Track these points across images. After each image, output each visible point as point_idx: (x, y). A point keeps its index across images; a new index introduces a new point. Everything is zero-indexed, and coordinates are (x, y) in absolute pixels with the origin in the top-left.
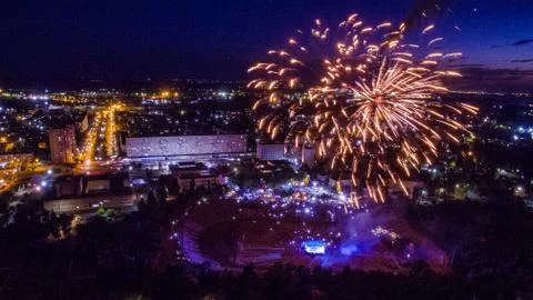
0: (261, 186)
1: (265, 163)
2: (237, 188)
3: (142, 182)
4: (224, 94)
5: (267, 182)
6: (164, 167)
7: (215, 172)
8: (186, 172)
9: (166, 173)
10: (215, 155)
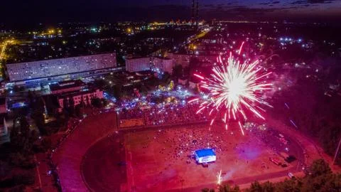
0: (136, 96)
1: (133, 74)
2: (114, 100)
3: (22, 104)
4: (94, 30)
5: (140, 91)
6: (45, 87)
7: (93, 87)
8: (65, 90)
9: (49, 92)
10: (92, 72)
